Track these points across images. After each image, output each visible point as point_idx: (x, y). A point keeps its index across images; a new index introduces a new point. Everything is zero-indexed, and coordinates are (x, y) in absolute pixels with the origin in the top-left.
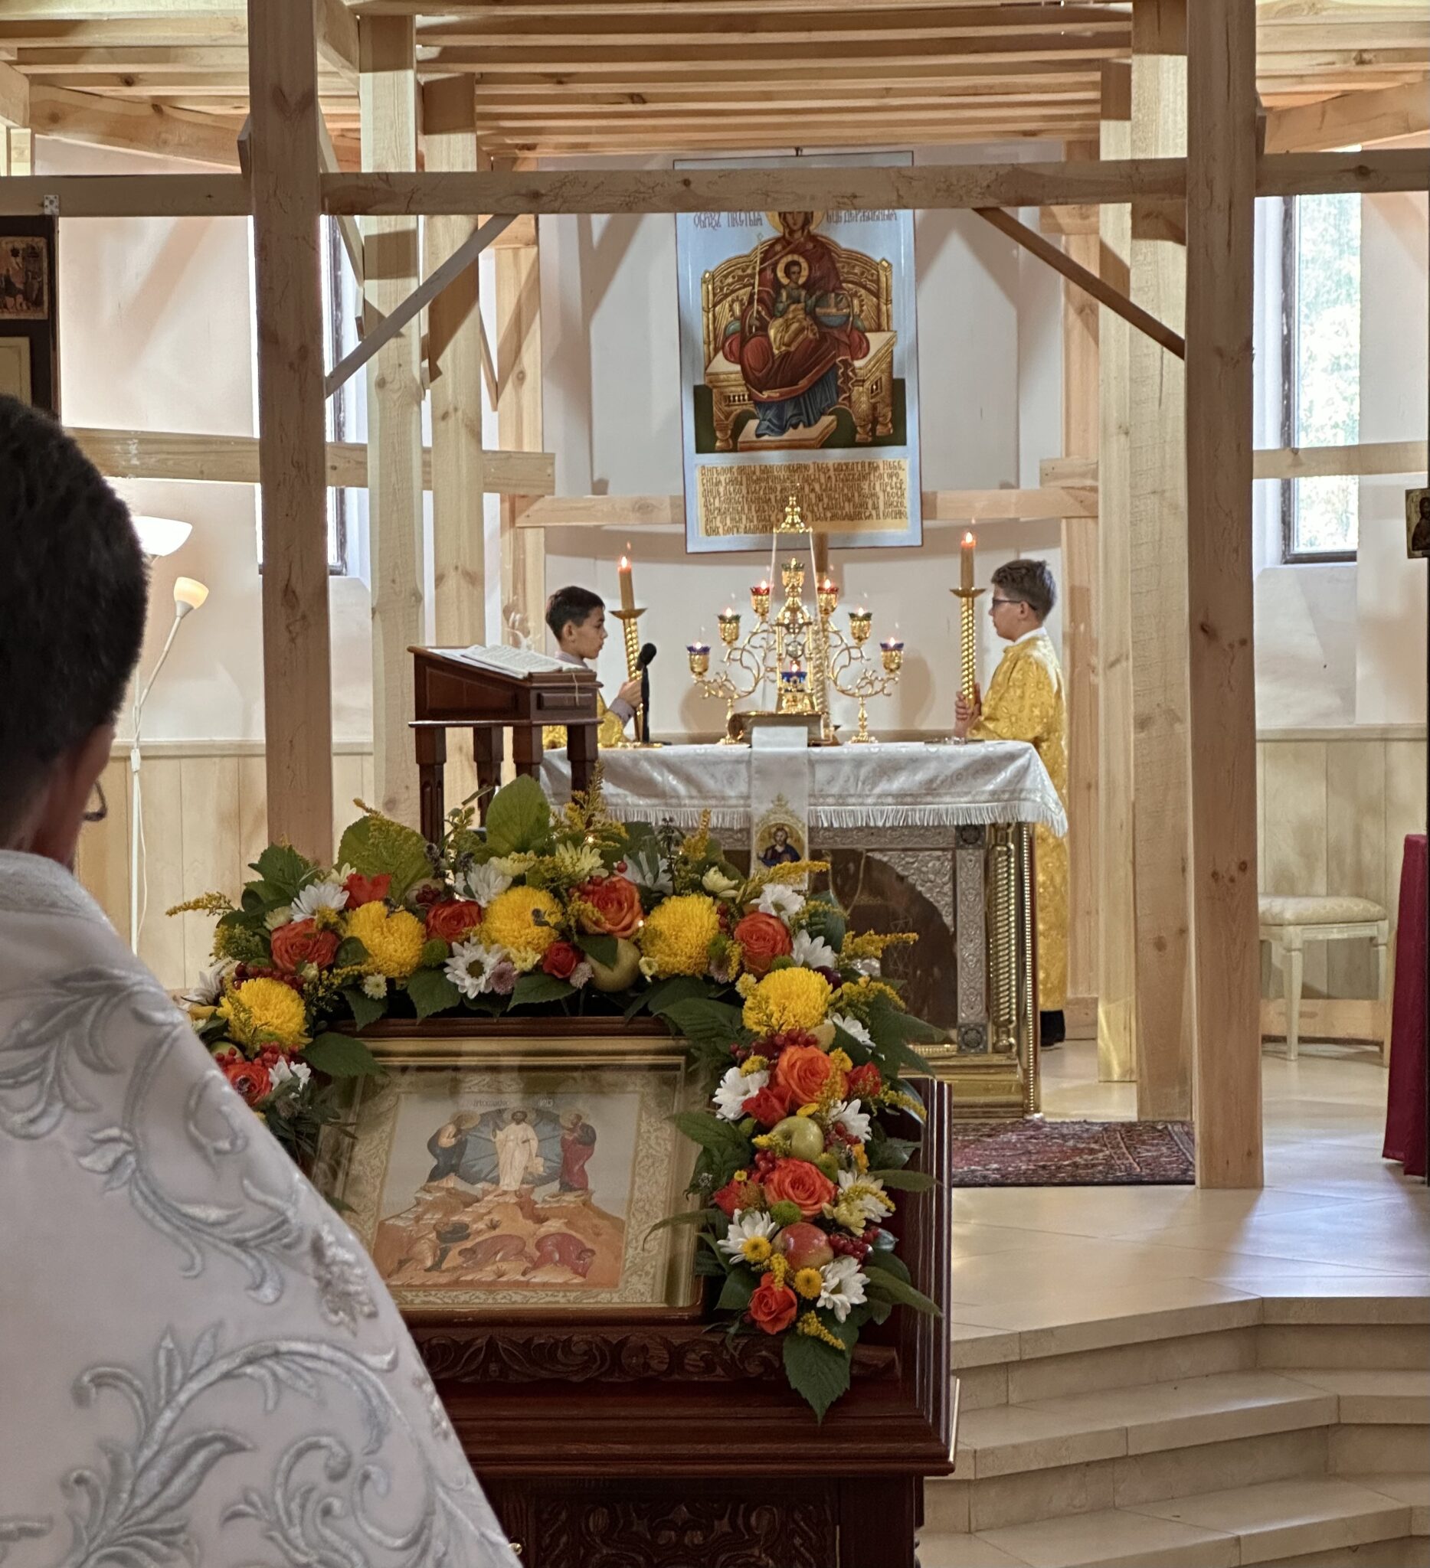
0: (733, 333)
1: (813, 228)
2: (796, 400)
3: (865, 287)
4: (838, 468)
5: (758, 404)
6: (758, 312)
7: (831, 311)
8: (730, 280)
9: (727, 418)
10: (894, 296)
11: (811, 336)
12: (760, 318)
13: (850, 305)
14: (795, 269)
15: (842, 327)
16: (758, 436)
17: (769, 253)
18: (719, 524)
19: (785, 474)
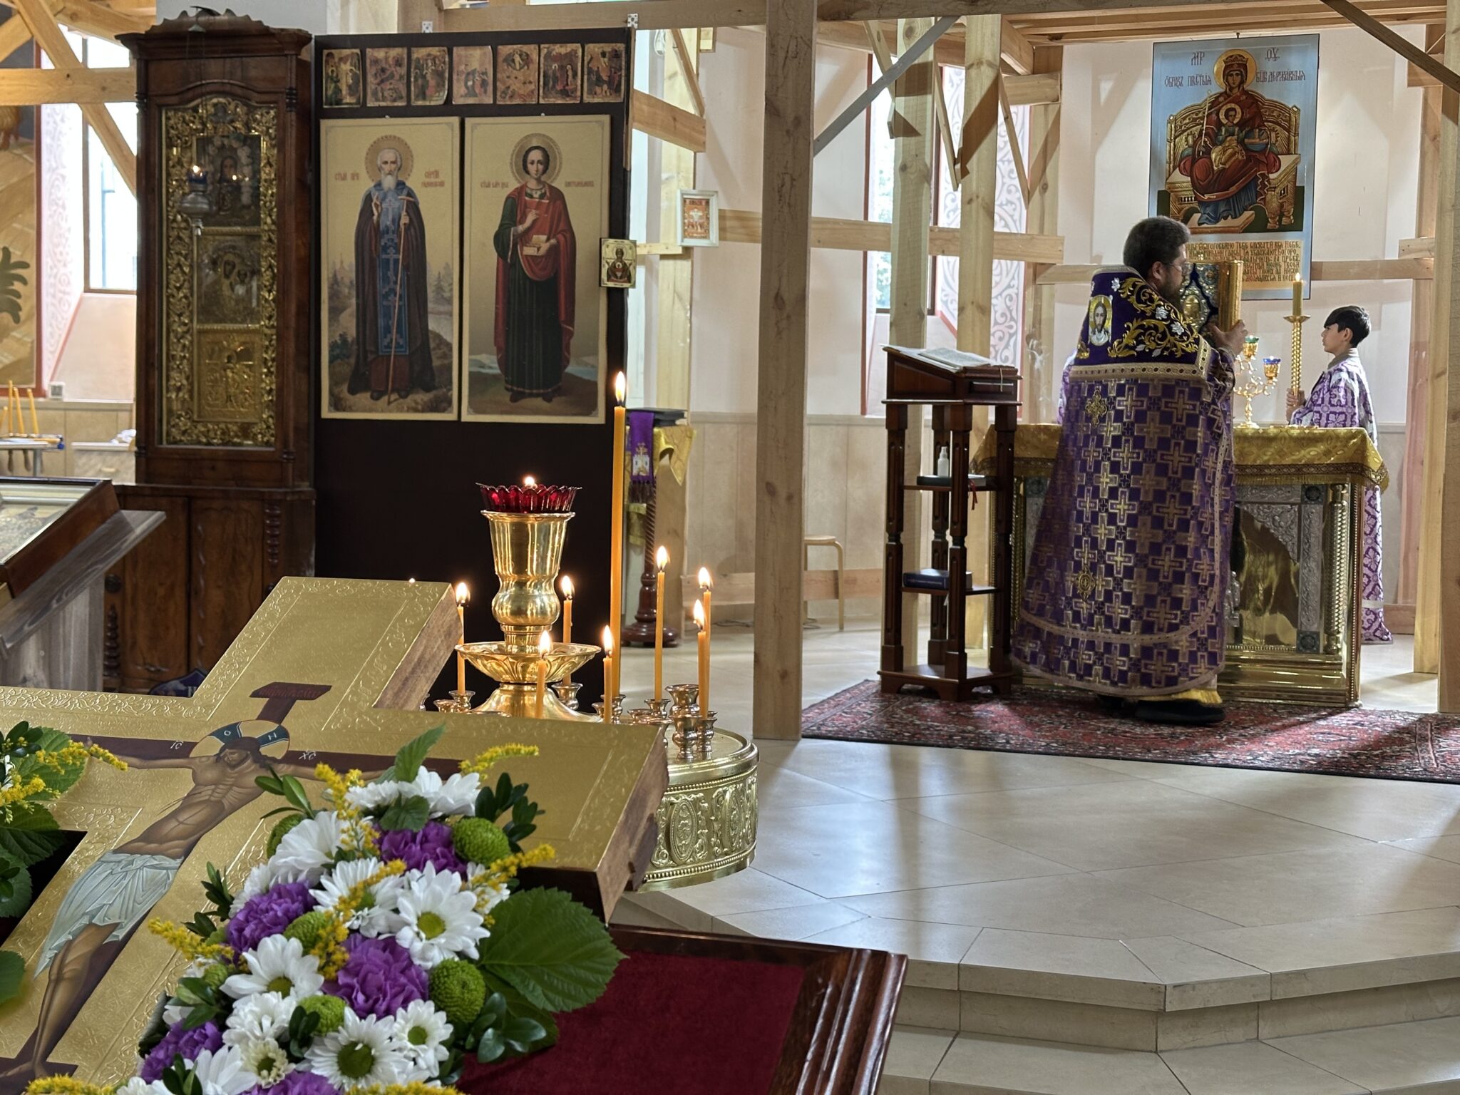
0: (1188, 156)
1: (1247, 87)
2: (1227, 200)
3: (1279, 125)
4: (1254, 246)
5: (1201, 203)
6: (1205, 142)
7: (1256, 141)
8: (1187, 121)
9: (1179, 212)
10: (1300, 131)
11: (1240, 158)
12: (1206, 145)
13: (1269, 137)
14: (1233, 113)
15: (1263, 151)
16: (1199, 224)
17: (1215, 103)
19: (1216, 250)
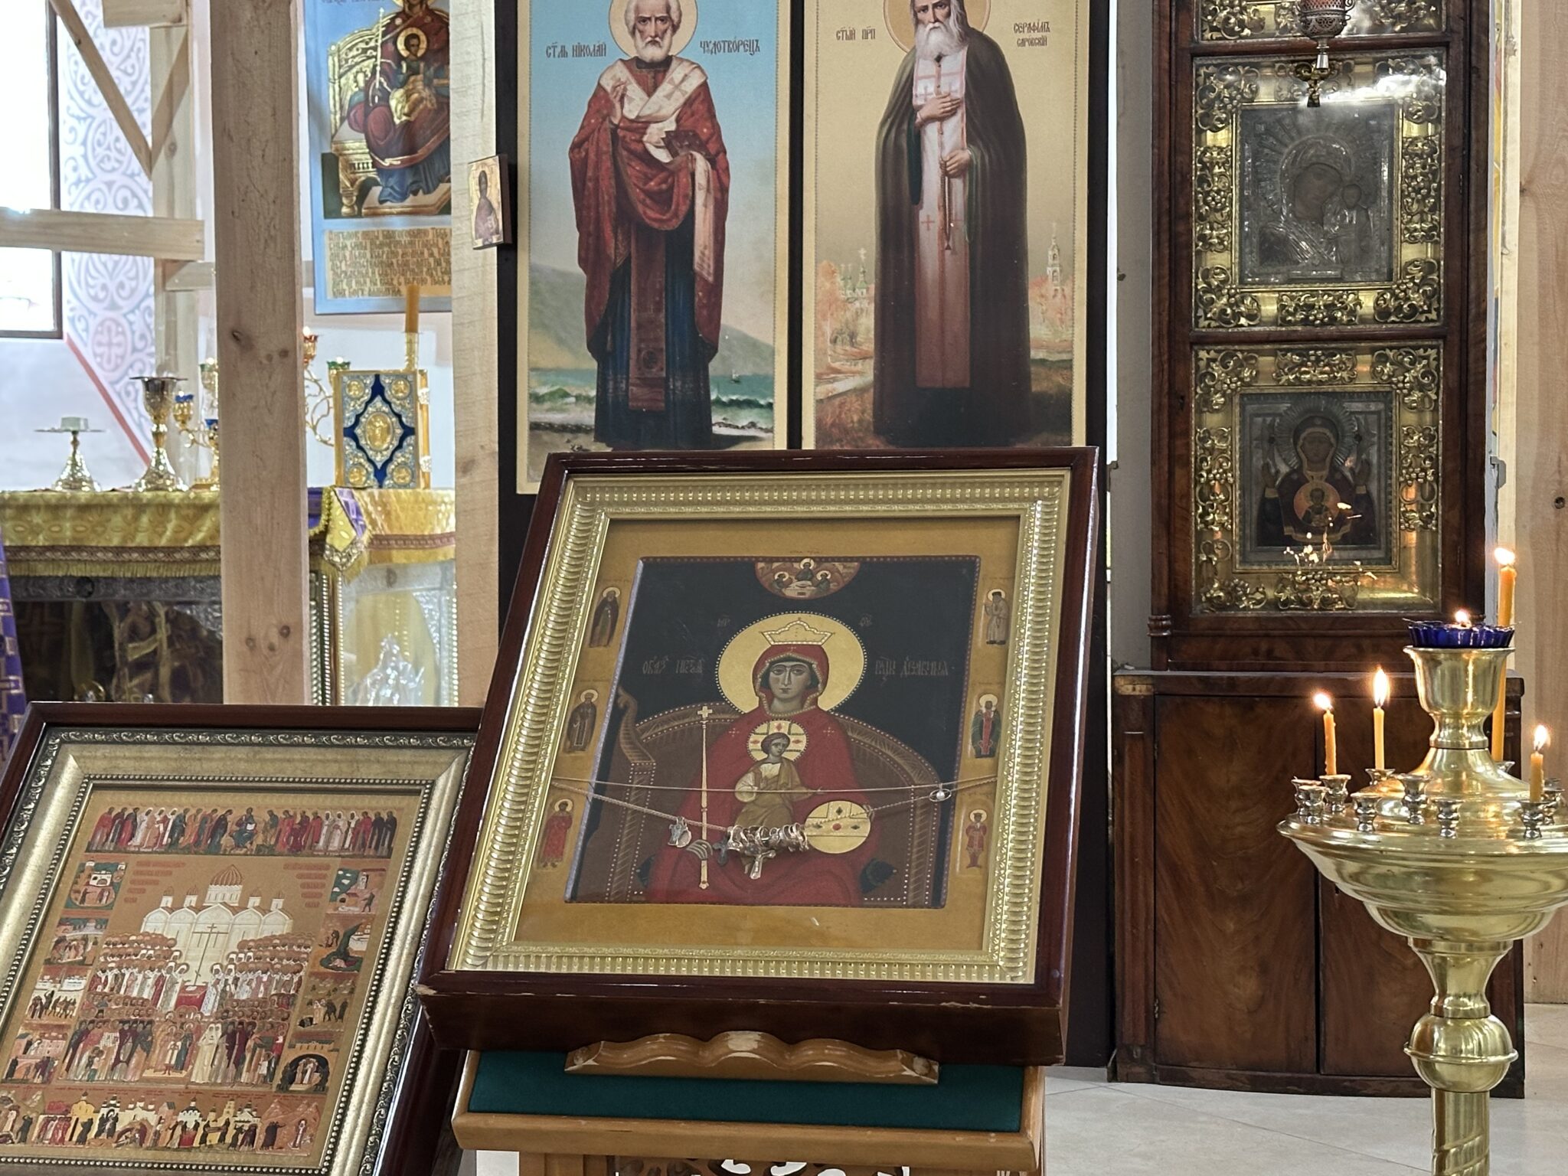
2: (415, 167)
5: (380, 170)
9: (353, 183)
11: (429, 105)
12: (382, 89)
18: (345, 287)
19: (405, 239)
